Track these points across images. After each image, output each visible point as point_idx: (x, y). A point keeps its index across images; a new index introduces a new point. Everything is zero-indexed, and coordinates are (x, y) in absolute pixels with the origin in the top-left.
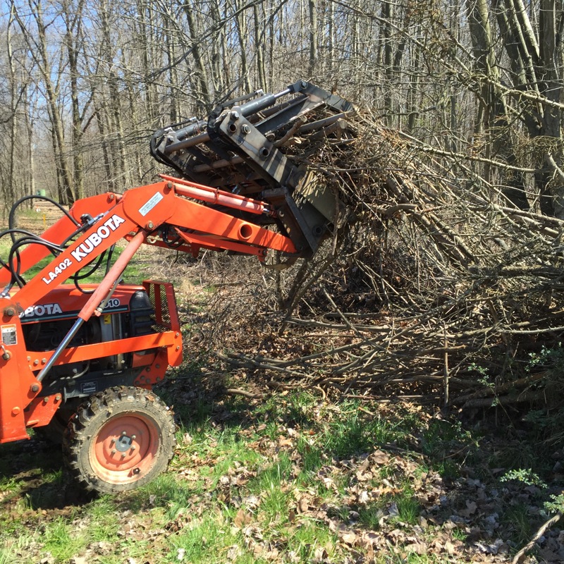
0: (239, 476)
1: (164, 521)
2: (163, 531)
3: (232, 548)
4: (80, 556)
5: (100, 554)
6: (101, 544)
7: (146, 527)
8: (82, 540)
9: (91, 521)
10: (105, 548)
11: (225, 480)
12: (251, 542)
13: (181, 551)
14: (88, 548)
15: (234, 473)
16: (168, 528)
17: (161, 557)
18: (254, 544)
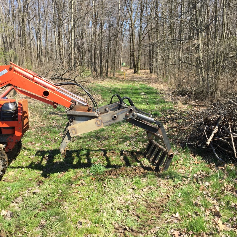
0: (202, 175)
1: (173, 184)
2: (172, 187)
3: (199, 197)
4: (144, 188)
5: (151, 189)
6: (151, 187)
7: (167, 185)
8: (145, 184)
9: (148, 179)
11: (196, 175)
12: (206, 197)
13: (180, 194)
14: (147, 187)
15: (199, 173)
16: (174, 187)
17: (172, 194)
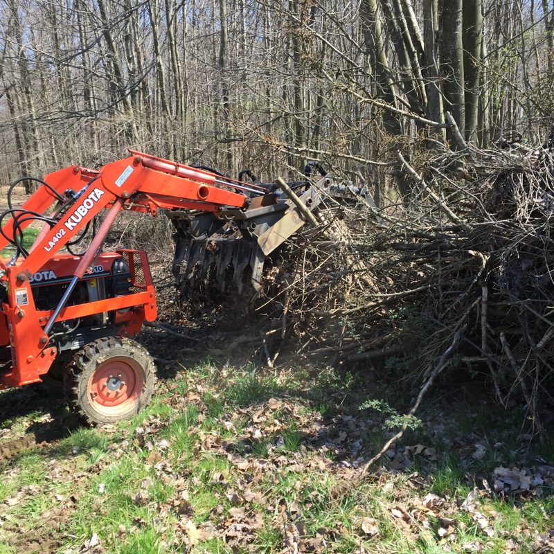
0: (153, 425)
1: (86, 466)
2: (85, 474)
3: (145, 480)
4: (12, 497)
5: (30, 495)
6: (31, 487)
7: (71, 471)
8: (14, 485)
9: (21, 470)
10: (34, 490)
11: (140, 430)
12: (161, 474)
13: (102, 485)
14: (20, 491)
15: (148, 424)
16: (90, 471)
17: (84, 492)
18: (165, 475)
